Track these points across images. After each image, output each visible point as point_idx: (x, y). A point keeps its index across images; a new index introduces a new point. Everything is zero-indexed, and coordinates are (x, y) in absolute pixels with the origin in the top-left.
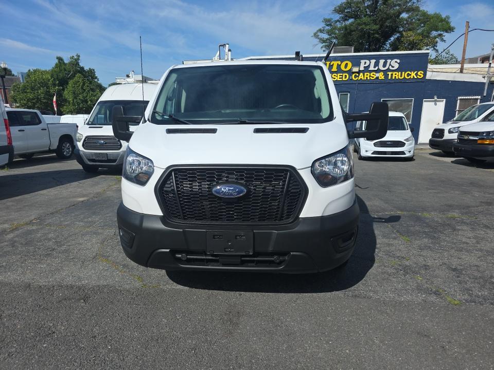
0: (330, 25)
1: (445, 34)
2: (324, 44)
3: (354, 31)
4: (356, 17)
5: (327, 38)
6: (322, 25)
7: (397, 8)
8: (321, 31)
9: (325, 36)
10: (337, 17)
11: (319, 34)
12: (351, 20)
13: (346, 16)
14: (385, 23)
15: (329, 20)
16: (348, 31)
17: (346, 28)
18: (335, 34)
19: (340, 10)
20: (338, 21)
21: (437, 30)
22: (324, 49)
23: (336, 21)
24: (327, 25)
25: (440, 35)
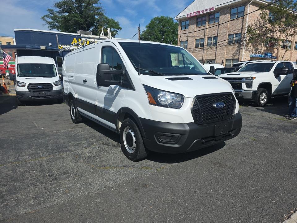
0: (53, 14)
1: (118, 31)
2: (50, 25)
3: (70, 20)
4: (70, 12)
5: (51, 21)
6: (47, 13)
7: (92, 11)
8: (47, 16)
9: (51, 20)
10: (58, 9)
11: (46, 18)
12: (67, 14)
13: (64, 10)
14: (87, 19)
15: (52, 11)
16: (67, 20)
17: (64, 18)
18: (57, 20)
19: (59, 5)
20: (58, 12)
21: (114, 28)
22: (50, 28)
23: (57, 12)
24: (51, 13)
25: (116, 31)
